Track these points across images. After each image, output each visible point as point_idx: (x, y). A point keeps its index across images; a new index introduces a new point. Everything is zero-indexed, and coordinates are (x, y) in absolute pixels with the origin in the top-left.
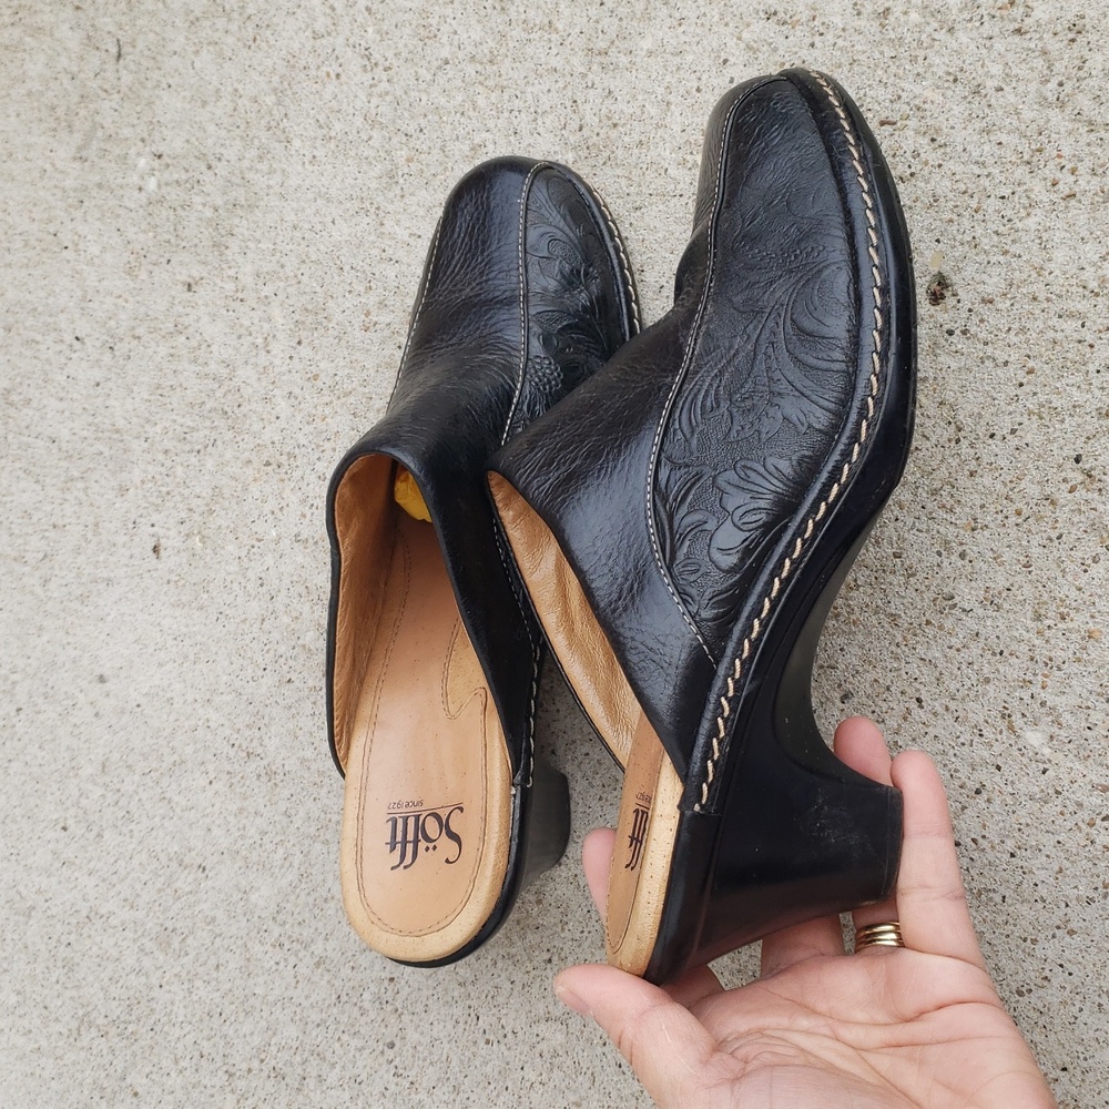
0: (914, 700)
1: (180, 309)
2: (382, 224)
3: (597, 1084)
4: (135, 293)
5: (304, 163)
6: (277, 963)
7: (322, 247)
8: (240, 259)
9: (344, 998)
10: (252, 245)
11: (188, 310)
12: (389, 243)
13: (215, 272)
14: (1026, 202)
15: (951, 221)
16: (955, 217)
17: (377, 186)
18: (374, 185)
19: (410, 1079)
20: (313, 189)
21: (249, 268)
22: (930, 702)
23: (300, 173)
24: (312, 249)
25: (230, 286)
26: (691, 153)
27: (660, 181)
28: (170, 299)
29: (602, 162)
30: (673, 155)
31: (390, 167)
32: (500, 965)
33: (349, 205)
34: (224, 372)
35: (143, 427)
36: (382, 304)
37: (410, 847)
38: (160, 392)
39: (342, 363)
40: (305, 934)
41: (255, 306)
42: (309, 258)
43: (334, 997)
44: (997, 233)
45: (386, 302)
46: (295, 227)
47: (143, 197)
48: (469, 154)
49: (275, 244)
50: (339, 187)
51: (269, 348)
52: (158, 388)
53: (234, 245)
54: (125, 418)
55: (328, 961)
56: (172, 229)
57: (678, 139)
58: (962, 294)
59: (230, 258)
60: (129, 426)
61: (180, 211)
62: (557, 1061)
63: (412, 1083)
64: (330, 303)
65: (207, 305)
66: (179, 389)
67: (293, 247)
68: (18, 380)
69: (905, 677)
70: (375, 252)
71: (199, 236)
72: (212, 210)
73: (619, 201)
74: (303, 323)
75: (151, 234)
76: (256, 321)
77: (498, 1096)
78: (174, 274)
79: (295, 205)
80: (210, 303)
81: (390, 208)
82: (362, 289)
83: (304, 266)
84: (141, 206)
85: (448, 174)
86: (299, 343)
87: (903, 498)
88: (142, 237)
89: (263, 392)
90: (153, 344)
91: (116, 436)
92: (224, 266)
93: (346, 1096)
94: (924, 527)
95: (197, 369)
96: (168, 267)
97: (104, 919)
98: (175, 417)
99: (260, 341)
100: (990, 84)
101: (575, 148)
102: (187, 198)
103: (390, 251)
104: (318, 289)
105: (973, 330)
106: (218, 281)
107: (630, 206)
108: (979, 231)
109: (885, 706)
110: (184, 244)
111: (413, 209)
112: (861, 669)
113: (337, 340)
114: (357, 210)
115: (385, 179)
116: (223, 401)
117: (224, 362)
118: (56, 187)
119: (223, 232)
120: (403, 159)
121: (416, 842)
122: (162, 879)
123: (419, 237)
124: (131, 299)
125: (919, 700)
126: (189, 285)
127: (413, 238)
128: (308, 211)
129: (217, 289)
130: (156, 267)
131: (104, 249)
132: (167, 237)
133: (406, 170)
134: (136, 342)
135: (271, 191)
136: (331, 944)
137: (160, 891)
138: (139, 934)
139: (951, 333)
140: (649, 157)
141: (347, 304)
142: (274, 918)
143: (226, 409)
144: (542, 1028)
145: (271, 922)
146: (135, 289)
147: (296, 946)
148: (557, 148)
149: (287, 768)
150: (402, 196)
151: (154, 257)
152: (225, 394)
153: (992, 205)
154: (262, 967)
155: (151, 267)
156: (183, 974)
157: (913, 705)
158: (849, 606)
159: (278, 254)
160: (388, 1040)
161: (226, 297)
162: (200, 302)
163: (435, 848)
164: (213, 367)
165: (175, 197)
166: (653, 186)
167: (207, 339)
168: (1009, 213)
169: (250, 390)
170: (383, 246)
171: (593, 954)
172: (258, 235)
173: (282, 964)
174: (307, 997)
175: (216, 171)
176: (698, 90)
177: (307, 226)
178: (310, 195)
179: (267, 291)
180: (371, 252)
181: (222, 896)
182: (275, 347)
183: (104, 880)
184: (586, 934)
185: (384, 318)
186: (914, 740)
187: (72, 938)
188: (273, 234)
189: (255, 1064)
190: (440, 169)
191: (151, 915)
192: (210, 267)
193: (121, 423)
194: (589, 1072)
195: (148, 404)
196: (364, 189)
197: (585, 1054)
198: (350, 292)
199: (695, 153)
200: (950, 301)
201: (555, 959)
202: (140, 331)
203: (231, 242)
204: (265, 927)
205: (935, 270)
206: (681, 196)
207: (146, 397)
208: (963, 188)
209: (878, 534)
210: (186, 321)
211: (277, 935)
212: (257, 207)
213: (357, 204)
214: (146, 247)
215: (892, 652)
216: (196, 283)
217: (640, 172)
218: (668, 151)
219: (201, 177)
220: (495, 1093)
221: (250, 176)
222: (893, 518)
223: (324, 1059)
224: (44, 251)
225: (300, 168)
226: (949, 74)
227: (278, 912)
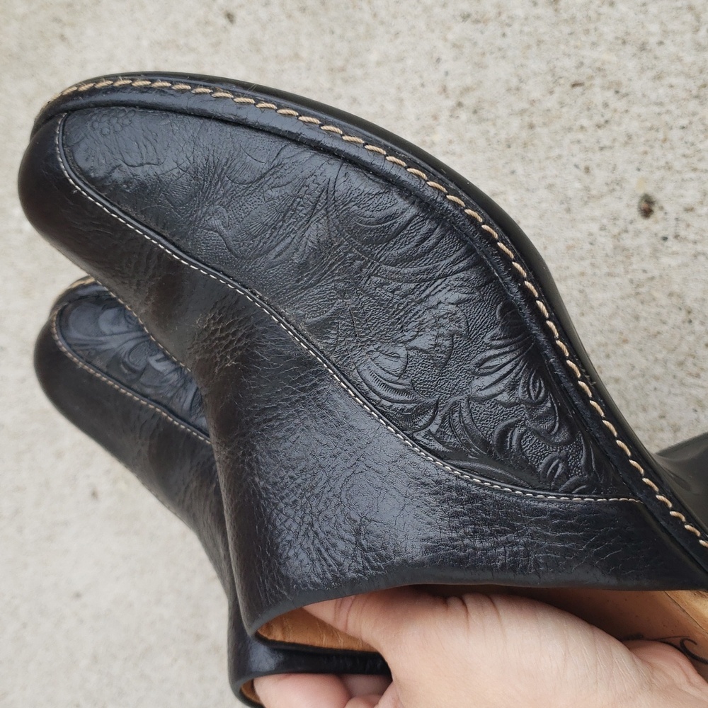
14: (702, 128)
15: (646, 153)
16: (647, 149)
44: (684, 156)
58: (668, 207)
94: (678, 391)
100: (653, 41)
105: (682, 233)
108: (670, 157)
139: (665, 239)
153: (675, 134)
168: (690, 139)
176: (423, 85)
200: (658, 214)
205: (641, 192)
208: (648, 124)
226: (617, 38)
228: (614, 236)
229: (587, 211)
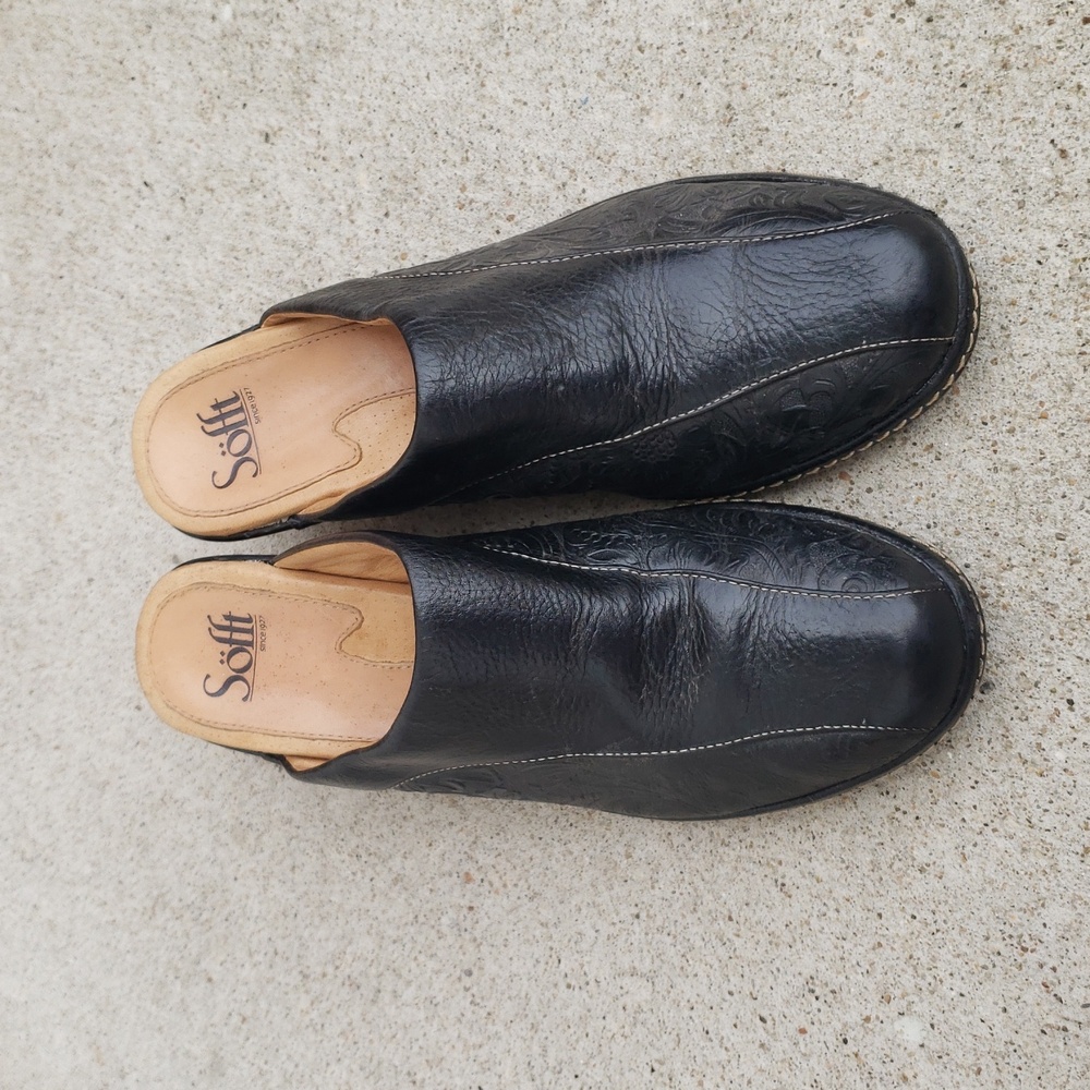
0: (1065, 701)
1: (256, 161)
2: (483, 85)
3: (682, 1045)
4: (207, 138)
5: (396, 5)
6: (354, 874)
7: (415, 106)
8: (323, 111)
9: (421, 919)
10: (336, 96)
11: (266, 164)
12: (490, 108)
13: (296, 123)
17: (479, 39)
18: (475, 37)
19: (488, 1010)
20: (406, 37)
21: (332, 122)
22: (1082, 705)
23: (391, 16)
24: (403, 107)
25: (311, 141)
26: (850, 35)
27: (811, 65)
28: (246, 149)
29: (742, 35)
30: (829, 35)
31: (494, 18)
32: (584, 911)
33: (446, 59)
34: (304, 240)
35: (217, 292)
36: (480, 180)
38: (235, 254)
39: (433, 243)
40: (383, 849)
41: (339, 167)
42: (400, 117)
43: (411, 917)
45: (484, 178)
46: (385, 79)
47: (216, 28)
48: (587, 11)
49: (361, 97)
50: (436, 36)
51: (353, 218)
52: (232, 250)
53: (317, 94)
54: (197, 280)
55: (406, 880)
56: (248, 68)
57: (835, 15)
59: (312, 108)
60: (202, 289)
61: (257, 49)
62: (641, 1017)
63: (489, 1014)
64: (422, 173)
65: (285, 161)
66: (255, 254)
67: (383, 103)
68: (84, 223)
69: (1056, 674)
70: (474, 117)
71: (278, 79)
72: (293, 51)
73: (760, 84)
74: (391, 192)
75: (225, 72)
76: (339, 184)
77: (577, 1041)
78: (251, 121)
79: (384, 53)
80: (289, 158)
81: (493, 66)
82: (457, 159)
83: (394, 126)
84: (214, 38)
85: (561, 32)
86: (387, 215)
87: (1073, 473)
88: (215, 74)
89: (347, 267)
90: (227, 199)
91: (188, 299)
92: (306, 117)
93: (422, 1015)
95: (275, 232)
96: (244, 112)
97: (179, 804)
98: (252, 285)
99: (343, 208)
101: (711, 15)
102: (265, 33)
103: (490, 118)
104: (409, 155)
106: (299, 134)
107: (773, 91)
109: (1030, 703)
110: (262, 87)
111: (519, 70)
112: (1006, 659)
113: (428, 217)
114: (456, 66)
115: (488, 33)
116: (303, 272)
117: (303, 228)
118: (121, 7)
119: (305, 77)
120: (510, 10)
122: (238, 773)
123: (525, 104)
124: (203, 145)
125: (1071, 702)
126: (267, 135)
127: (518, 105)
128: (400, 62)
129: (297, 143)
130: (230, 111)
131: (174, 85)
132: (243, 77)
133: (513, 23)
134: (208, 195)
135: (359, 34)
136: (409, 863)
137: (235, 784)
138: (214, 824)
140: (799, 35)
141: (442, 176)
142: (351, 828)
143: (306, 281)
144: (627, 981)
145: (348, 831)
146: (208, 133)
147: (373, 860)
148: (691, 13)
150: (507, 54)
151: (229, 99)
152: (305, 266)
154: (339, 875)
155: (225, 110)
156: (259, 870)
157: (1063, 706)
158: (999, 587)
159: (365, 109)
160: (466, 968)
161: (307, 153)
162: (279, 156)
164: (292, 233)
165: (251, 31)
166: (802, 70)
167: (287, 199)
169: (332, 264)
170: (483, 111)
171: (684, 916)
172: (343, 83)
173: (359, 875)
174: (384, 912)
175: (298, 5)
177: (398, 79)
178: (403, 43)
179: (352, 150)
180: (470, 117)
181: (299, 798)
182: (360, 218)
183: (178, 766)
184: (677, 894)
185: (482, 196)
186: (1060, 744)
187: (147, 818)
188: (360, 85)
189: (330, 970)
190: (552, 26)
191: (227, 806)
192: (289, 117)
193: (193, 285)
194: (675, 1033)
195: (222, 266)
196: (464, 41)
197: (671, 1014)
198: (444, 161)
199: (854, 34)
201: (643, 915)
202: (213, 183)
203: (312, 89)
204: (342, 836)
206: (835, 85)
207: (220, 258)
209: (1040, 511)
210: (263, 176)
211: (353, 846)
212: (343, 51)
213: (454, 59)
214: (219, 87)
215: (1044, 646)
216: (275, 134)
217: (787, 51)
218: (822, 31)
219: (281, 10)
220: (574, 1038)
221: (335, 14)
222: (1060, 494)
223: (400, 976)
224: (110, 79)
225: (392, 10)
227: (355, 823)
228: (1076, 261)
229: (1048, 213)
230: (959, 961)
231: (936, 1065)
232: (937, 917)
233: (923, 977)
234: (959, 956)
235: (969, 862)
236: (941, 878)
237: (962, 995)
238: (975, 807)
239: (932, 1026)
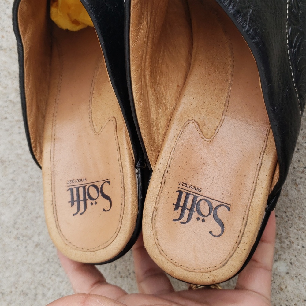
6: (18, 246)
9: (51, 260)
37: (82, 203)
40: (29, 233)
43: (46, 260)
55: (41, 244)
121: (85, 200)
142: (13, 226)
145: (12, 228)
147: (25, 238)
149: (10, 159)
163: (96, 203)
173: (20, 246)
174: (33, 260)
189: (13, 289)
204: (10, 231)
211: (16, 234)
223: (44, 287)
227: (15, 224)
230: (300, 232)
231: (295, 281)
232: (287, 214)
233: (284, 242)
234: (299, 230)
235: (299, 186)
236: (287, 196)
237: (303, 247)
238: (299, 161)
239: (291, 263)
